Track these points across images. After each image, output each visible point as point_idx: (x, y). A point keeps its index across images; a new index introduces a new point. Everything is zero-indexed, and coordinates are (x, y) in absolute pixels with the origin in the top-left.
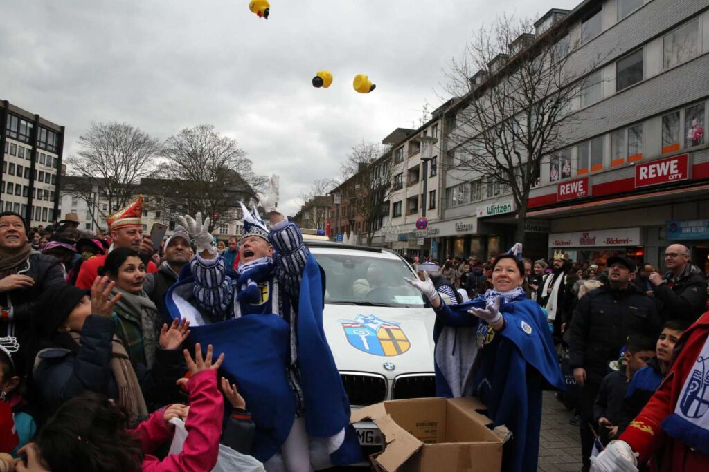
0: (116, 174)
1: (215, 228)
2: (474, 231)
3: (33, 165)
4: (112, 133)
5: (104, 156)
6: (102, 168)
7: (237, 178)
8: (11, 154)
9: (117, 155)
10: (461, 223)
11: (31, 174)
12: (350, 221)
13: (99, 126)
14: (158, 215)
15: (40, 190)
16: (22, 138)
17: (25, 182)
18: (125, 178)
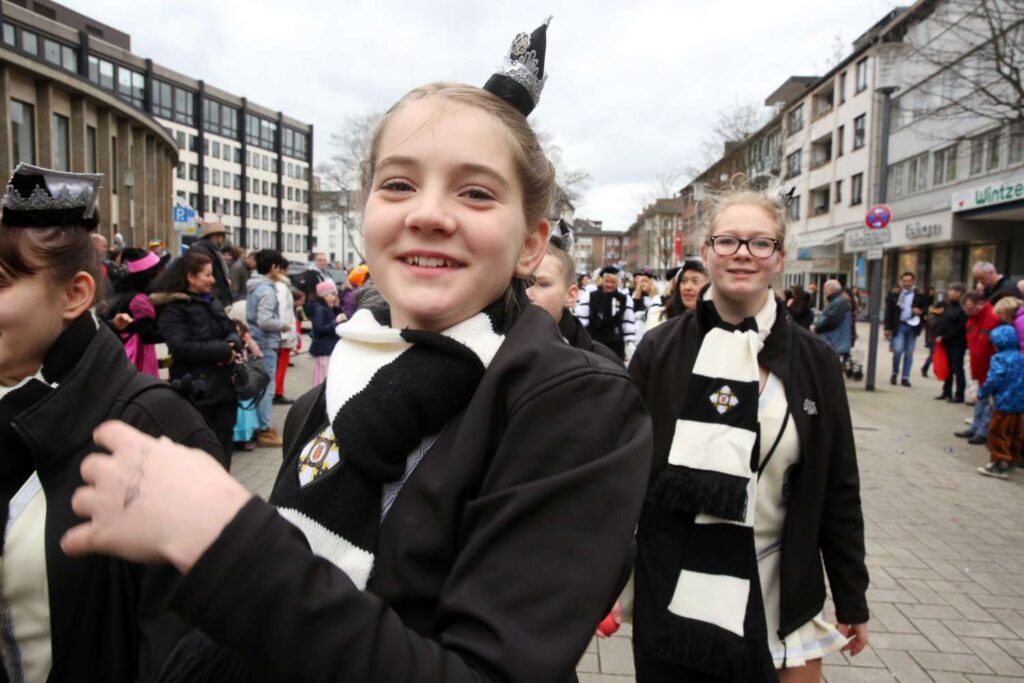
2: (945, 236)
3: (280, 179)
8: (254, 167)
11: (278, 190)
15: (290, 212)
16: (265, 144)
17: (272, 202)
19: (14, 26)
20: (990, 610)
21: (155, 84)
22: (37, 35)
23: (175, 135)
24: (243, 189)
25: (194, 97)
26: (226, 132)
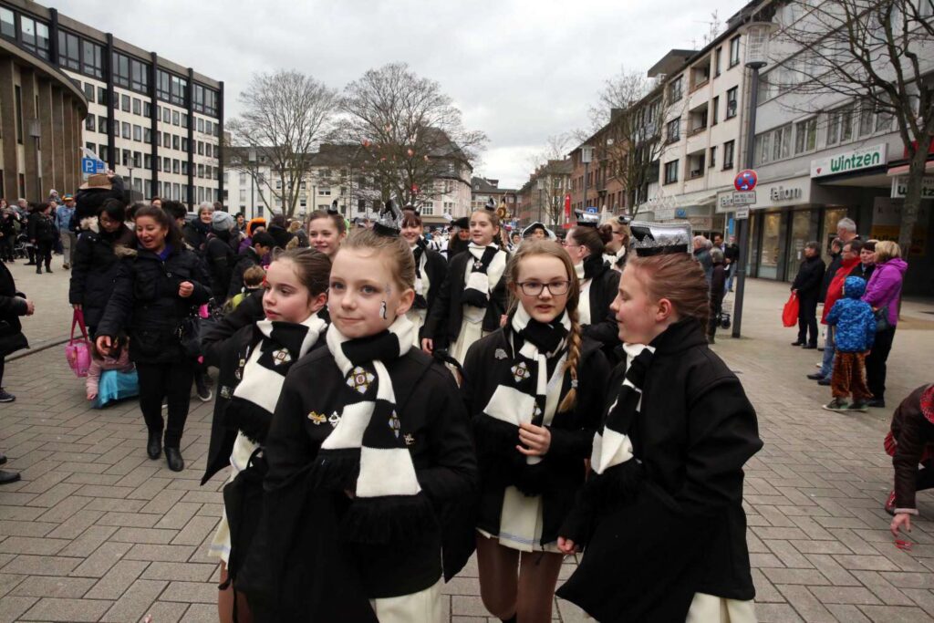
0: (287, 140)
2: (805, 199)
3: (190, 134)
4: (280, 86)
5: (271, 116)
6: (269, 132)
7: (442, 137)
8: (165, 122)
9: (286, 115)
10: (781, 188)
11: (189, 145)
12: (600, 193)
13: (263, 77)
14: (343, 190)
15: (201, 166)
16: (175, 99)
17: (183, 156)
18: (299, 145)
20: (831, 530)
21: (61, 35)
24: (154, 143)
25: (102, 51)
26: (136, 86)
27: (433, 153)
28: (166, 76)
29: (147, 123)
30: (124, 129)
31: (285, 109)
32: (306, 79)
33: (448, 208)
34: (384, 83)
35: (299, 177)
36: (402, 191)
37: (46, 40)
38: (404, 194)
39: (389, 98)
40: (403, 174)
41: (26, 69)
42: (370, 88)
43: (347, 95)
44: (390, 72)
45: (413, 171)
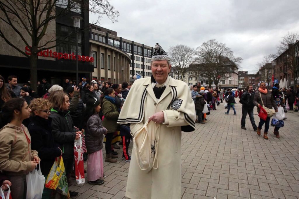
0: (180, 64)
1: (219, 82)
3: (144, 63)
4: (177, 49)
5: (175, 58)
6: (174, 63)
7: (227, 60)
8: (146, 62)
9: (179, 57)
13: (172, 47)
14: (196, 79)
16: (149, 56)
18: (183, 66)
19: (94, 34)
21: (122, 43)
22: (98, 35)
23: (130, 56)
24: (143, 68)
25: (131, 46)
26: (139, 54)
27: (225, 65)
28: (146, 50)
29: (141, 63)
30: (136, 65)
31: (179, 56)
32: (185, 46)
33: (230, 82)
34: (208, 46)
35: (183, 75)
36: (215, 77)
37: (119, 45)
38: (216, 78)
39: (210, 50)
40: (215, 72)
41: (117, 53)
42: (204, 48)
43: (197, 50)
44: (210, 42)
45: (218, 71)
